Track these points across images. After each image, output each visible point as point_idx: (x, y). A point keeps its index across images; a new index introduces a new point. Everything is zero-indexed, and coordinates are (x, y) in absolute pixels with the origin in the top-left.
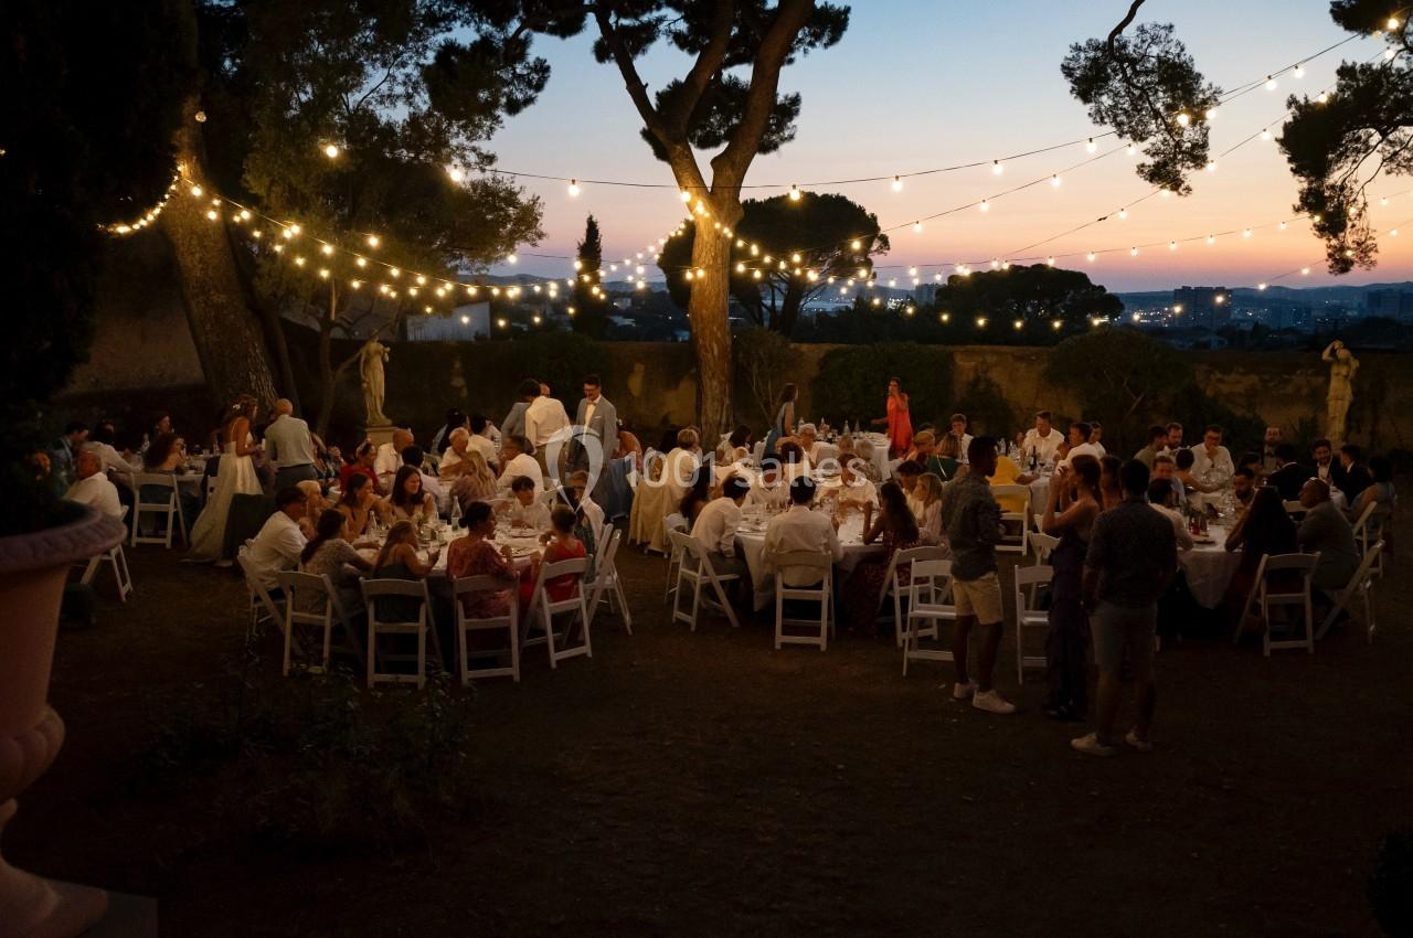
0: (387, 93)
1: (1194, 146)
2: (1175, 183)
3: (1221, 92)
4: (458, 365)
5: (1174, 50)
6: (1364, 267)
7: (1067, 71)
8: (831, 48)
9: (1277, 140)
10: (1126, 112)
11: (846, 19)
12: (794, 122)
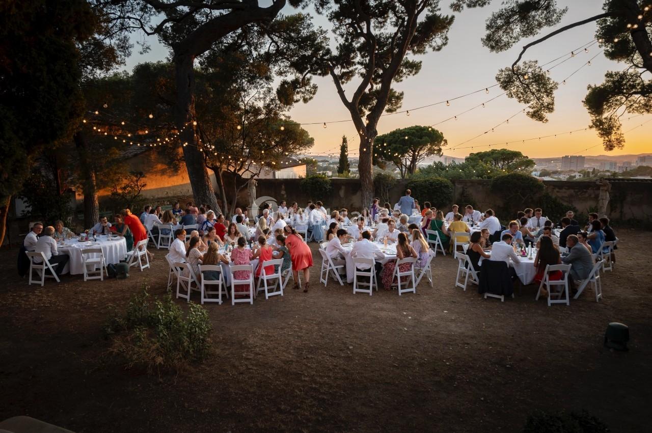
0: (258, 97)
1: (549, 104)
2: (541, 118)
3: (558, 84)
4: (283, 187)
5: (538, 70)
6: (620, 148)
7: (498, 79)
8: (415, 76)
9: (582, 101)
10: (522, 93)
11: (420, 66)
12: (401, 102)
